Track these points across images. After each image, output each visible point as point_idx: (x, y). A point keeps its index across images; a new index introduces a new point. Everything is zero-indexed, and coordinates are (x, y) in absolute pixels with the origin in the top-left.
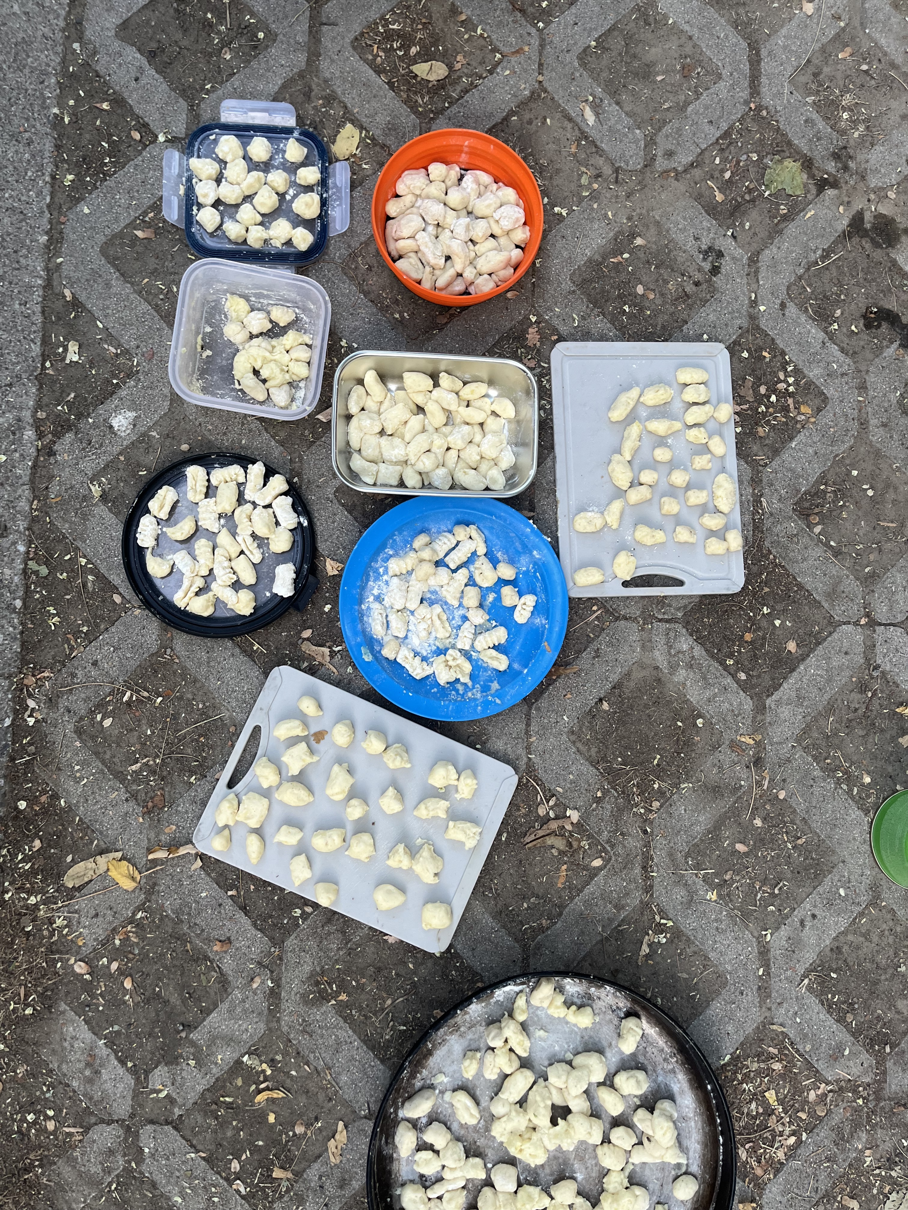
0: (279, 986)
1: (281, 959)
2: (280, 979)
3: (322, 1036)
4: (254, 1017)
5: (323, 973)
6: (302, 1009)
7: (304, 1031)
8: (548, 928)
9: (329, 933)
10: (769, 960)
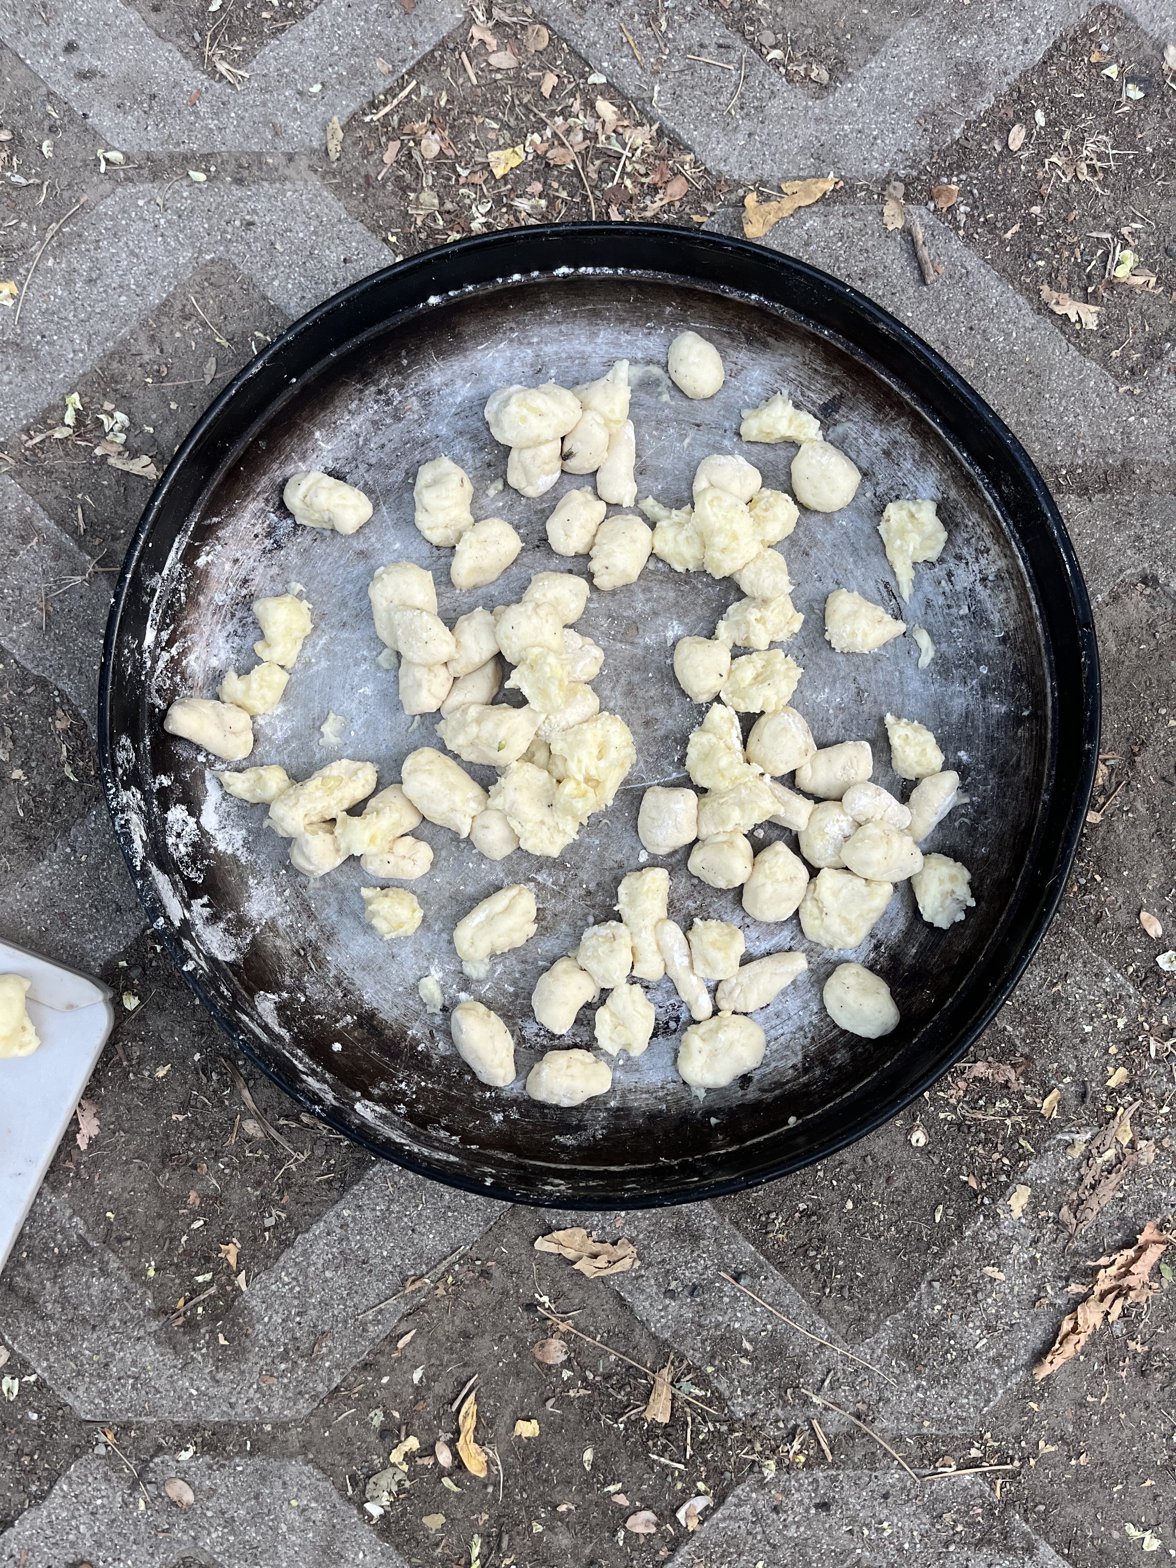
0: (195, 1429)
1: (126, 1427)
2: (178, 1426)
3: (325, 1305)
4: (270, 1492)
5: (163, 1311)
6: (254, 1362)
7: (309, 1355)
8: (76, 716)
9: (64, 1300)
10: (171, 157)
